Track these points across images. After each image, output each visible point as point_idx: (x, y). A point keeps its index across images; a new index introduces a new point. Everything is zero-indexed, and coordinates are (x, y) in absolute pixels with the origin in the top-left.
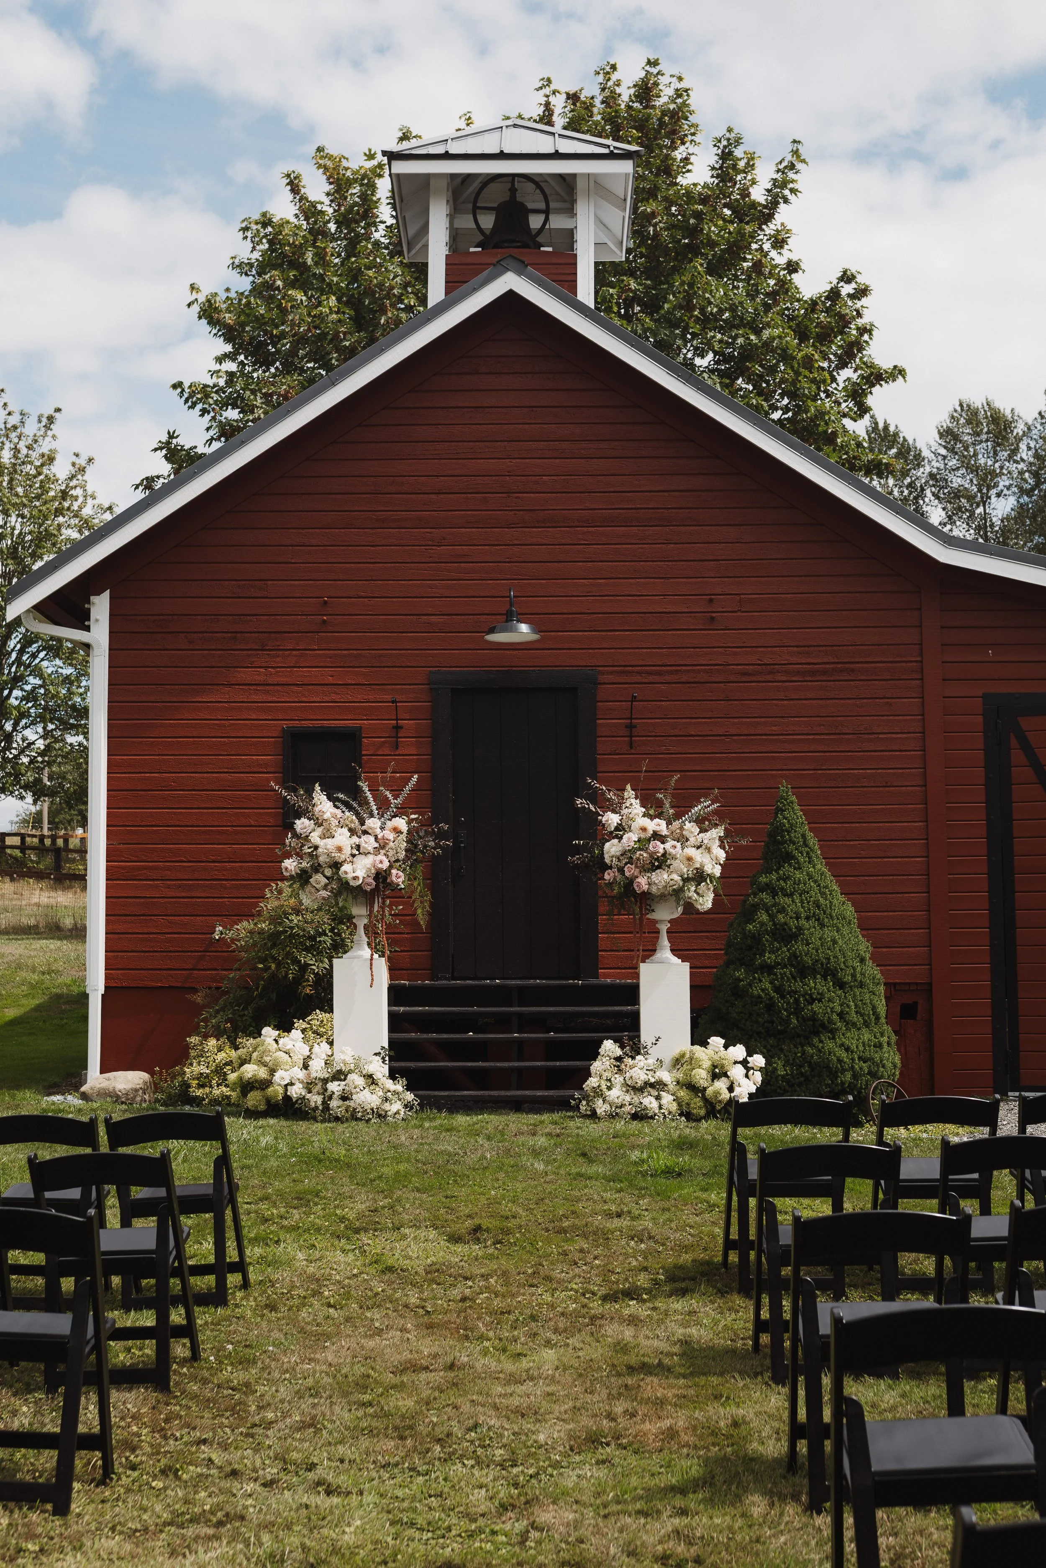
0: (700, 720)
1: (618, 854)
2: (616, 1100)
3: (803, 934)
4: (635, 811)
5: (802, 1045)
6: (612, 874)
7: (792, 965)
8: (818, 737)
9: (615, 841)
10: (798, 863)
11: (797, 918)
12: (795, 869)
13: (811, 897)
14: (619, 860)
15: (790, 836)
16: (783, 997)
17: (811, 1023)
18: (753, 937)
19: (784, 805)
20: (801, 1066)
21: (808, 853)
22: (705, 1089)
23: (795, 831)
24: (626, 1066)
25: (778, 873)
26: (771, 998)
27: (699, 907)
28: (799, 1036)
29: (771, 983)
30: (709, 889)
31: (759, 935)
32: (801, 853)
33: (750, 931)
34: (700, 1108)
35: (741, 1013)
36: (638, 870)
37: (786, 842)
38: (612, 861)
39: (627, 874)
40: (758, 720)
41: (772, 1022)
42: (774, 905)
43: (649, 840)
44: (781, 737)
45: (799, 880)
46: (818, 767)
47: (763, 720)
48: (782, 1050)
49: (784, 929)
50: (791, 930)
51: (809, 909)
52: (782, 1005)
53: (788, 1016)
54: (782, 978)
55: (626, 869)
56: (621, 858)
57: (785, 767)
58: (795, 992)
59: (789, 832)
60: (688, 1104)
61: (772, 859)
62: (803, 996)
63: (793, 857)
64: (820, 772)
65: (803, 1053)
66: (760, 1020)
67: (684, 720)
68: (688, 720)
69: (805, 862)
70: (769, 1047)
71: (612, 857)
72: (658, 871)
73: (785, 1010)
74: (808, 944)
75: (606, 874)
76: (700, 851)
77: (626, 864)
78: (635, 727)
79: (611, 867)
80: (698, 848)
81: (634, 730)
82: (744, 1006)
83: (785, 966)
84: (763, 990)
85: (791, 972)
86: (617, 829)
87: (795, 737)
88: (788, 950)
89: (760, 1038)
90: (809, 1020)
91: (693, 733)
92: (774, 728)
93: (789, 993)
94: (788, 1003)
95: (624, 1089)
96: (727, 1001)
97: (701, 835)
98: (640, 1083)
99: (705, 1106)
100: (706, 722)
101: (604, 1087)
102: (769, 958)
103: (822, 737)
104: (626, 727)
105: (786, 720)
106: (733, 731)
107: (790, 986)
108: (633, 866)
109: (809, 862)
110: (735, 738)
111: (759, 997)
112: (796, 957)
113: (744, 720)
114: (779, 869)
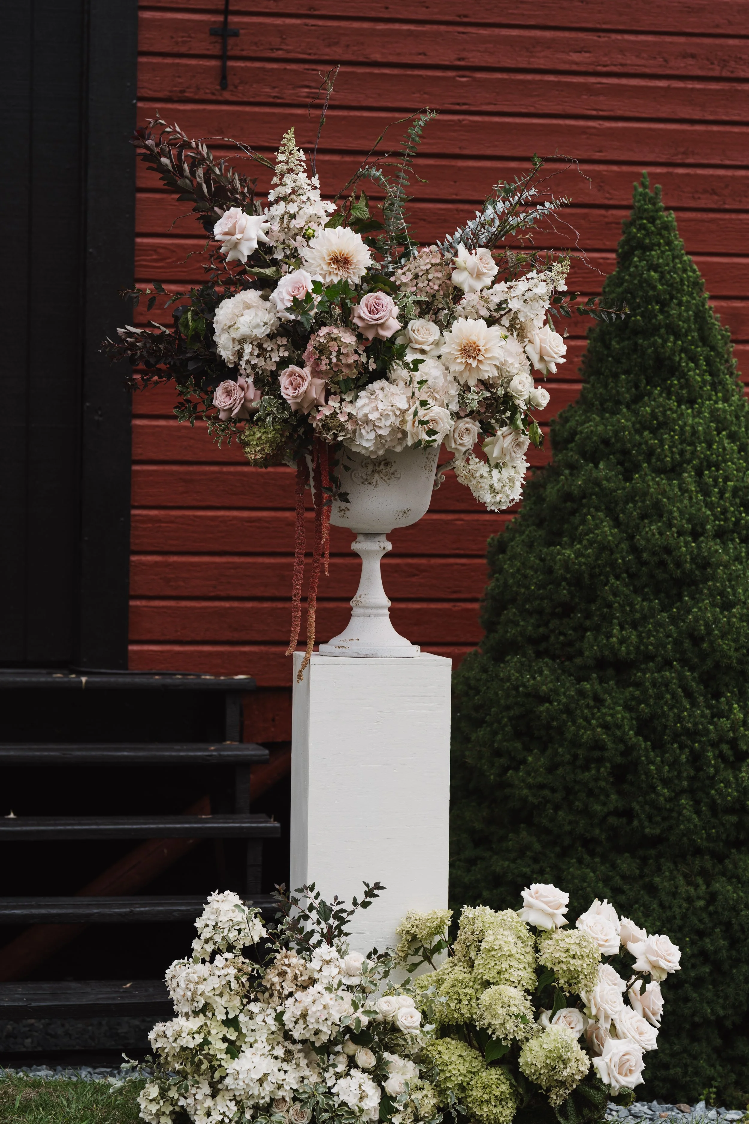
0: (397, 26)
1: (261, 332)
2: (256, 1090)
3: (713, 577)
4: (309, 210)
5: (708, 877)
6: (238, 394)
7: (684, 662)
8: (680, 84)
9: (252, 295)
10: (687, 385)
11: (696, 535)
12: (680, 402)
13: (726, 479)
14: (262, 352)
15: (668, 316)
16: (658, 746)
17: (734, 819)
18: (577, 582)
19: (648, 234)
20: (701, 934)
21: (708, 362)
22: (516, 1047)
23: (680, 304)
24: (283, 974)
25: (636, 413)
26: (629, 750)
27: (487, 498)
28: (698, 851)
29: (627, 708)
30: (519, 445)
31: (592, 576)
32: (693, 358)
33: (566, 565)
34: (500, 1101)
35: (542, 786)
36: (320, 382)
37: (656, 329)
38: (240, 354)
39: (287, 392)
40: (538, 33)
41: (628, 814)
42: (631, 498)
43: (358, 293)
44: (592, 80)
45: (694, 432)
46: (678, 159)
47: (548, 34)
48: (652, 889)
49: (662, 564)
50: (678, 565)
51: (724, 511)
52: (659, 770)
53: (673, 799)
54: (659, 697)
55: (284, 380)
56: (268, 346)
57: (598, 156)
58: (693, 734)
59: (664, 305)
60: (462, 1088)
61: (616, 376)
62: (714, 745)
63: (674, 370)
64: (681, 171)
65: (712, 898)
66: (598, 808)
67: (356, 25)
68: (366, 25)
69: (704, 382)
70: (618, 881)
71: (242, 340)
72: (377, 385)
73: (666, 782)
74: (727, 606)
75: (219, 391)
76: (496, 329)
77: (283, 363)
78: (236, 35)
79: (233, 373)
80: (491, 322)
81: (231, 41)
82: (551, 769)
83: (668, 664)
84: (606, 727)
85: (681, 678)
86: (255, 258)
87: (624, 81)
88: (674, 620)
89: (592, 854)
90: (730, 810)
91: (377, 57)
92: (575, 57)
93: (676, 737)
94: (674, 764)
95: (280, 1052)
96: (498, 753)
97: (501, 286)
98: (327, 1032)
99: (515, 1094)
100: (410, 33)
101: (218, 1047)
102: (622, 641)
103: (690, 85)
104: (213, 33)
105: (604, 38)
106: (475, 59)
107: (679, 719)
108: (306, 371)
109: (714, 386)
110: (479, 75)
111: (598, 746)
112: (696, 640)
113: (505, 32)
114: (637, 399)
